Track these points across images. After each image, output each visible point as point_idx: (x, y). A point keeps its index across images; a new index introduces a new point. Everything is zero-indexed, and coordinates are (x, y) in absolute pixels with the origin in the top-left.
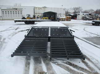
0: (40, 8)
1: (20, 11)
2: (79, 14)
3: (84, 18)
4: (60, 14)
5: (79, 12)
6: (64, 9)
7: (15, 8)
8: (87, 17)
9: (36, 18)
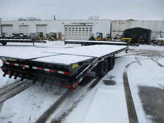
1: (89, 27)
7: (82, 23)
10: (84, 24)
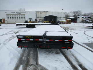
0: (41, 12)
1: (23, 15)
2: (79, 18)
3: (84, 22)
4: (61, 17)
5: (79, 15)
6: (64, 13)
7: (19, 13)
8: (87, 20)
9: (38, 22)
10: (20, 14)
